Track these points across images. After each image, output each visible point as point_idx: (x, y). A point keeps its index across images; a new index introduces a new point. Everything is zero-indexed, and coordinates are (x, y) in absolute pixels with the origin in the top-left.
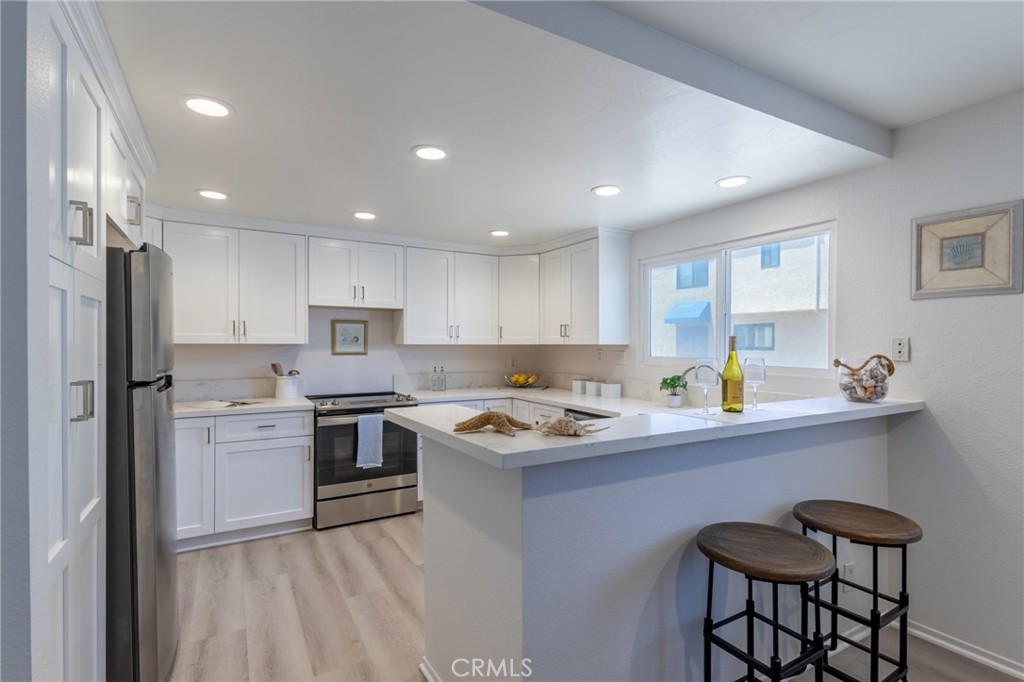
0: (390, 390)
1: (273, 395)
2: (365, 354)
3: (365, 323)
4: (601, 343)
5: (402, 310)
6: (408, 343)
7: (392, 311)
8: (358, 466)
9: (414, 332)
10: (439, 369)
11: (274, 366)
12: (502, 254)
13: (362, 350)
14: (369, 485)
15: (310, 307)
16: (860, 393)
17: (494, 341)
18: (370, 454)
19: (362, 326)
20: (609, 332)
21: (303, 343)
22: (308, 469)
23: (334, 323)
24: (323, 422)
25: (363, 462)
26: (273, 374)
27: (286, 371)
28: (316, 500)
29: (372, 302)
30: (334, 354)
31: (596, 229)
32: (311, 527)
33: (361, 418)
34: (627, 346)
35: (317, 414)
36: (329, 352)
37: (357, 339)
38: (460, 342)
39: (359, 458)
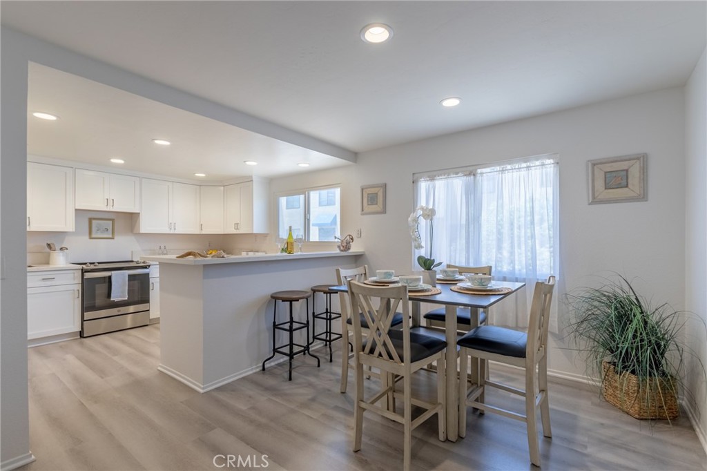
0: (130, 260)
1: (48, 263)
2: (113, 238)
3: (113, 220)
4: (255, 232)
5: (139, 213)
6: (143, 232)
7: (132, 214)
8: (112, 299)
9: (145, 226)
10: (162, 247)
11: (49, 245)
12: (202, 185)
13: (111, 236)
14: (119, 311)
15: (76, 210)
16: (342, 248)
17: (197, 232)
18: (120, 292)
19: (111, 222)
20: (258, 227)
21: (71, 231)
22: (78, 303)
23: (90, 220)
24: (88, 275)
25: (115, 297)
26: (48, 250)
27: (58, 248)
28: (83, 320)
29: (118, 207)
30: (91, 238)
31: (252, 177)
32: (79, 337)
33: (113, 273)
34: (268, 234)
35: (84, 272)
36: (87, 237)
37: (107, 230)
38: (176, 232)
39: (112, 295)
